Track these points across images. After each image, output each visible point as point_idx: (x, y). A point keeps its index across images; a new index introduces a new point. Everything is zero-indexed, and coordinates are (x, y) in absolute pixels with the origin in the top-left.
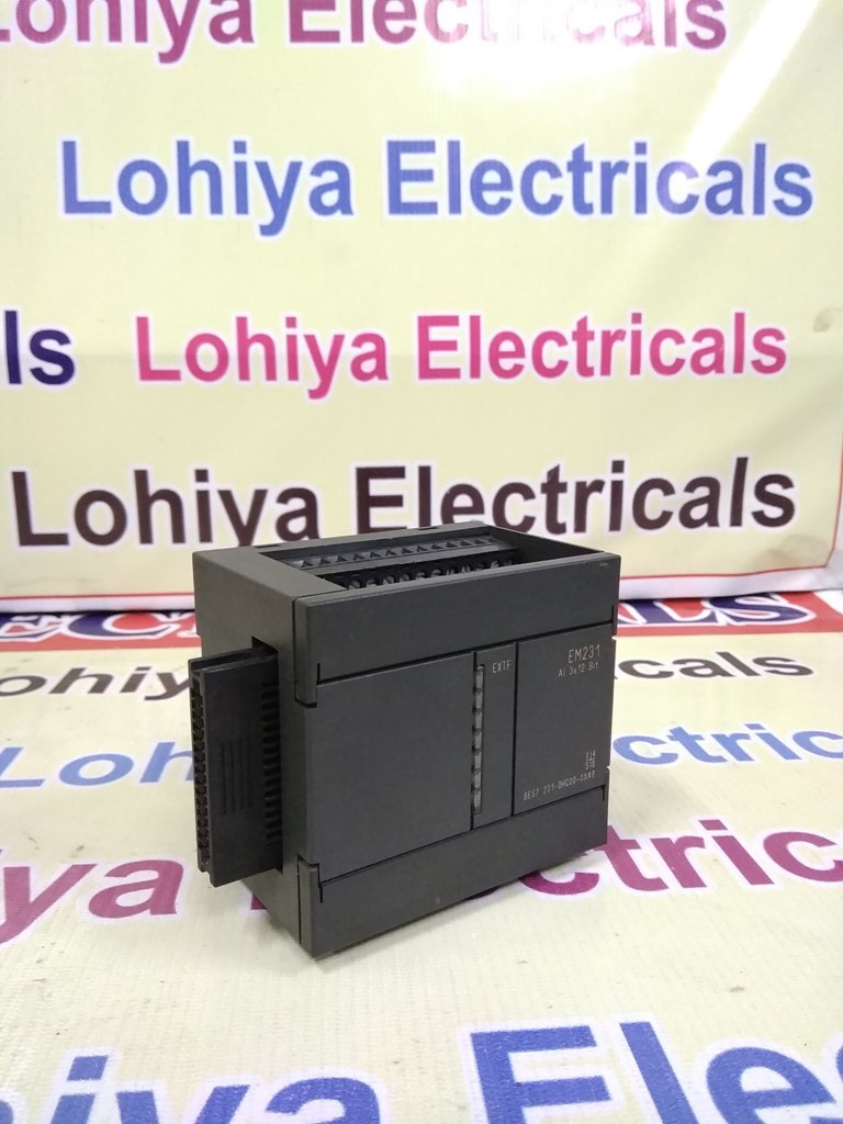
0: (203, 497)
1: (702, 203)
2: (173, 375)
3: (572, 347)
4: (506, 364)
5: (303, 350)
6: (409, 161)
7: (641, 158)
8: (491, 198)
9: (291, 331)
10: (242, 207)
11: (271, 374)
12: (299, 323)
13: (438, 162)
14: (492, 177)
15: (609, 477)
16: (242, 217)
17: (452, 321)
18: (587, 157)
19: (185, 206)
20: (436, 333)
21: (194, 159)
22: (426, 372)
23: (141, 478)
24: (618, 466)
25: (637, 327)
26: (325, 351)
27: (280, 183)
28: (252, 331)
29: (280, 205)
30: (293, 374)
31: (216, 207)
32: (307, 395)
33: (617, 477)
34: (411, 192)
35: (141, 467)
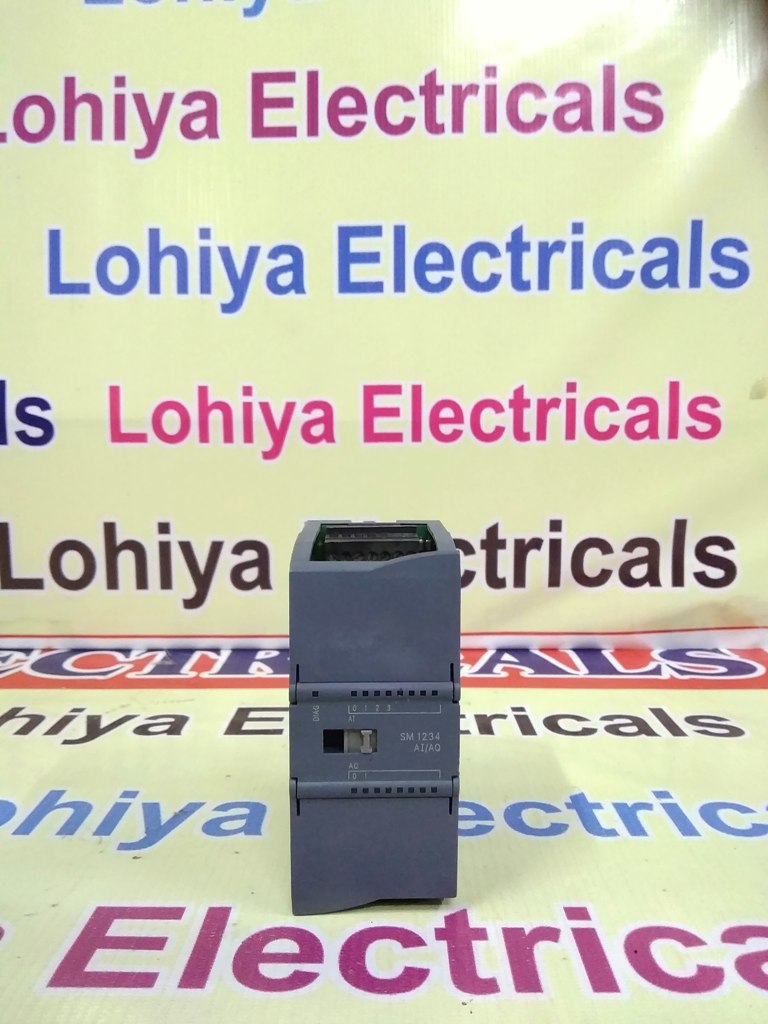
0: (165, 548)
1: (637, 278)
2: (140, 438)
3: (509, 413)
4: (446, 429)
5: (257, 415)
6: (357, 245)
7: (578, 238)
8: (434, 277)
9: (248, 399)
10: (206, 288)
11: (228, 437)
12: (254, 391)
13: (384, 245)
14: (434, 258)
15: (547, 536)
16: (206, 296)
17: (395, 390)
18: (526, 238)
19: (155, 288)
20: (380, 401)
21: (163, 245)
22: (371, 436)
23: (110, 529)
24: (556, 526)
25: (572, 395)
26: (278, 418)
27: (240, 266)
28: (212, 399)
29: (240, 285)
30: (248, 437)
31: (183, 288)
32: (260, 455)
33: (555, 535)
34: (359, 273)
35: (110, 520)
